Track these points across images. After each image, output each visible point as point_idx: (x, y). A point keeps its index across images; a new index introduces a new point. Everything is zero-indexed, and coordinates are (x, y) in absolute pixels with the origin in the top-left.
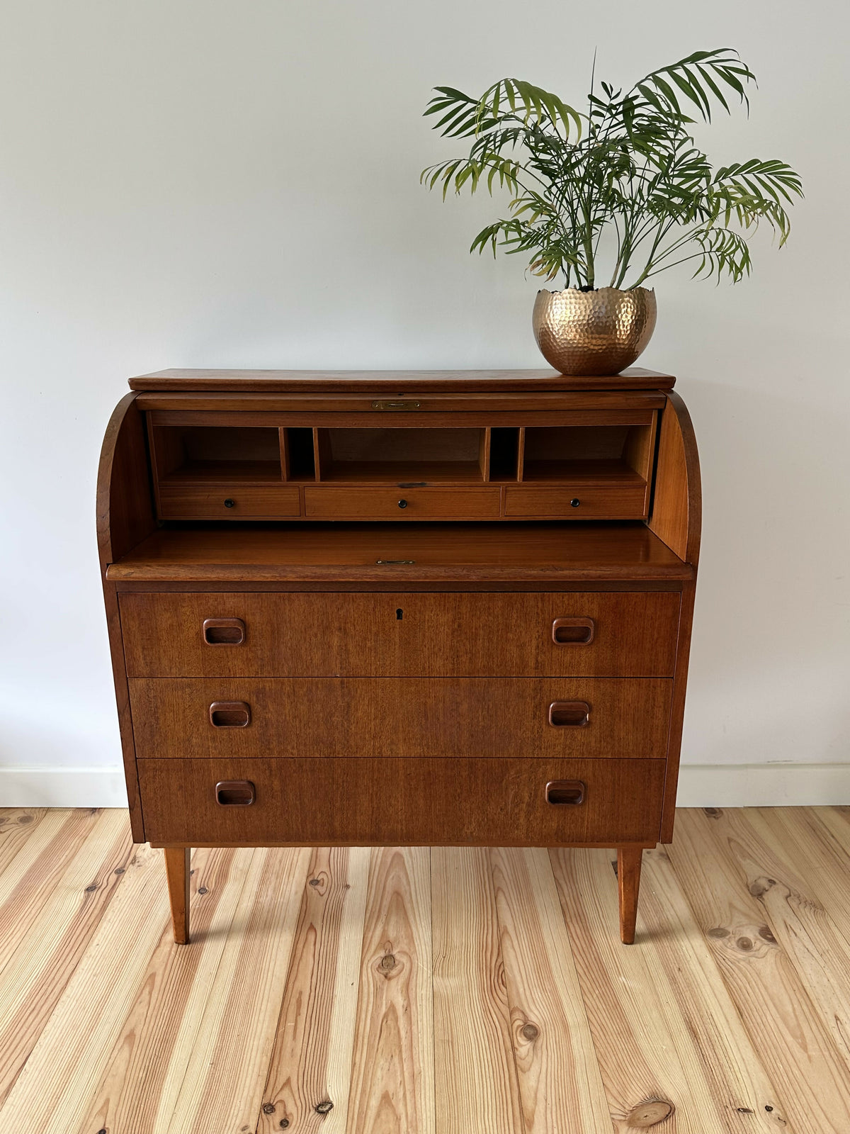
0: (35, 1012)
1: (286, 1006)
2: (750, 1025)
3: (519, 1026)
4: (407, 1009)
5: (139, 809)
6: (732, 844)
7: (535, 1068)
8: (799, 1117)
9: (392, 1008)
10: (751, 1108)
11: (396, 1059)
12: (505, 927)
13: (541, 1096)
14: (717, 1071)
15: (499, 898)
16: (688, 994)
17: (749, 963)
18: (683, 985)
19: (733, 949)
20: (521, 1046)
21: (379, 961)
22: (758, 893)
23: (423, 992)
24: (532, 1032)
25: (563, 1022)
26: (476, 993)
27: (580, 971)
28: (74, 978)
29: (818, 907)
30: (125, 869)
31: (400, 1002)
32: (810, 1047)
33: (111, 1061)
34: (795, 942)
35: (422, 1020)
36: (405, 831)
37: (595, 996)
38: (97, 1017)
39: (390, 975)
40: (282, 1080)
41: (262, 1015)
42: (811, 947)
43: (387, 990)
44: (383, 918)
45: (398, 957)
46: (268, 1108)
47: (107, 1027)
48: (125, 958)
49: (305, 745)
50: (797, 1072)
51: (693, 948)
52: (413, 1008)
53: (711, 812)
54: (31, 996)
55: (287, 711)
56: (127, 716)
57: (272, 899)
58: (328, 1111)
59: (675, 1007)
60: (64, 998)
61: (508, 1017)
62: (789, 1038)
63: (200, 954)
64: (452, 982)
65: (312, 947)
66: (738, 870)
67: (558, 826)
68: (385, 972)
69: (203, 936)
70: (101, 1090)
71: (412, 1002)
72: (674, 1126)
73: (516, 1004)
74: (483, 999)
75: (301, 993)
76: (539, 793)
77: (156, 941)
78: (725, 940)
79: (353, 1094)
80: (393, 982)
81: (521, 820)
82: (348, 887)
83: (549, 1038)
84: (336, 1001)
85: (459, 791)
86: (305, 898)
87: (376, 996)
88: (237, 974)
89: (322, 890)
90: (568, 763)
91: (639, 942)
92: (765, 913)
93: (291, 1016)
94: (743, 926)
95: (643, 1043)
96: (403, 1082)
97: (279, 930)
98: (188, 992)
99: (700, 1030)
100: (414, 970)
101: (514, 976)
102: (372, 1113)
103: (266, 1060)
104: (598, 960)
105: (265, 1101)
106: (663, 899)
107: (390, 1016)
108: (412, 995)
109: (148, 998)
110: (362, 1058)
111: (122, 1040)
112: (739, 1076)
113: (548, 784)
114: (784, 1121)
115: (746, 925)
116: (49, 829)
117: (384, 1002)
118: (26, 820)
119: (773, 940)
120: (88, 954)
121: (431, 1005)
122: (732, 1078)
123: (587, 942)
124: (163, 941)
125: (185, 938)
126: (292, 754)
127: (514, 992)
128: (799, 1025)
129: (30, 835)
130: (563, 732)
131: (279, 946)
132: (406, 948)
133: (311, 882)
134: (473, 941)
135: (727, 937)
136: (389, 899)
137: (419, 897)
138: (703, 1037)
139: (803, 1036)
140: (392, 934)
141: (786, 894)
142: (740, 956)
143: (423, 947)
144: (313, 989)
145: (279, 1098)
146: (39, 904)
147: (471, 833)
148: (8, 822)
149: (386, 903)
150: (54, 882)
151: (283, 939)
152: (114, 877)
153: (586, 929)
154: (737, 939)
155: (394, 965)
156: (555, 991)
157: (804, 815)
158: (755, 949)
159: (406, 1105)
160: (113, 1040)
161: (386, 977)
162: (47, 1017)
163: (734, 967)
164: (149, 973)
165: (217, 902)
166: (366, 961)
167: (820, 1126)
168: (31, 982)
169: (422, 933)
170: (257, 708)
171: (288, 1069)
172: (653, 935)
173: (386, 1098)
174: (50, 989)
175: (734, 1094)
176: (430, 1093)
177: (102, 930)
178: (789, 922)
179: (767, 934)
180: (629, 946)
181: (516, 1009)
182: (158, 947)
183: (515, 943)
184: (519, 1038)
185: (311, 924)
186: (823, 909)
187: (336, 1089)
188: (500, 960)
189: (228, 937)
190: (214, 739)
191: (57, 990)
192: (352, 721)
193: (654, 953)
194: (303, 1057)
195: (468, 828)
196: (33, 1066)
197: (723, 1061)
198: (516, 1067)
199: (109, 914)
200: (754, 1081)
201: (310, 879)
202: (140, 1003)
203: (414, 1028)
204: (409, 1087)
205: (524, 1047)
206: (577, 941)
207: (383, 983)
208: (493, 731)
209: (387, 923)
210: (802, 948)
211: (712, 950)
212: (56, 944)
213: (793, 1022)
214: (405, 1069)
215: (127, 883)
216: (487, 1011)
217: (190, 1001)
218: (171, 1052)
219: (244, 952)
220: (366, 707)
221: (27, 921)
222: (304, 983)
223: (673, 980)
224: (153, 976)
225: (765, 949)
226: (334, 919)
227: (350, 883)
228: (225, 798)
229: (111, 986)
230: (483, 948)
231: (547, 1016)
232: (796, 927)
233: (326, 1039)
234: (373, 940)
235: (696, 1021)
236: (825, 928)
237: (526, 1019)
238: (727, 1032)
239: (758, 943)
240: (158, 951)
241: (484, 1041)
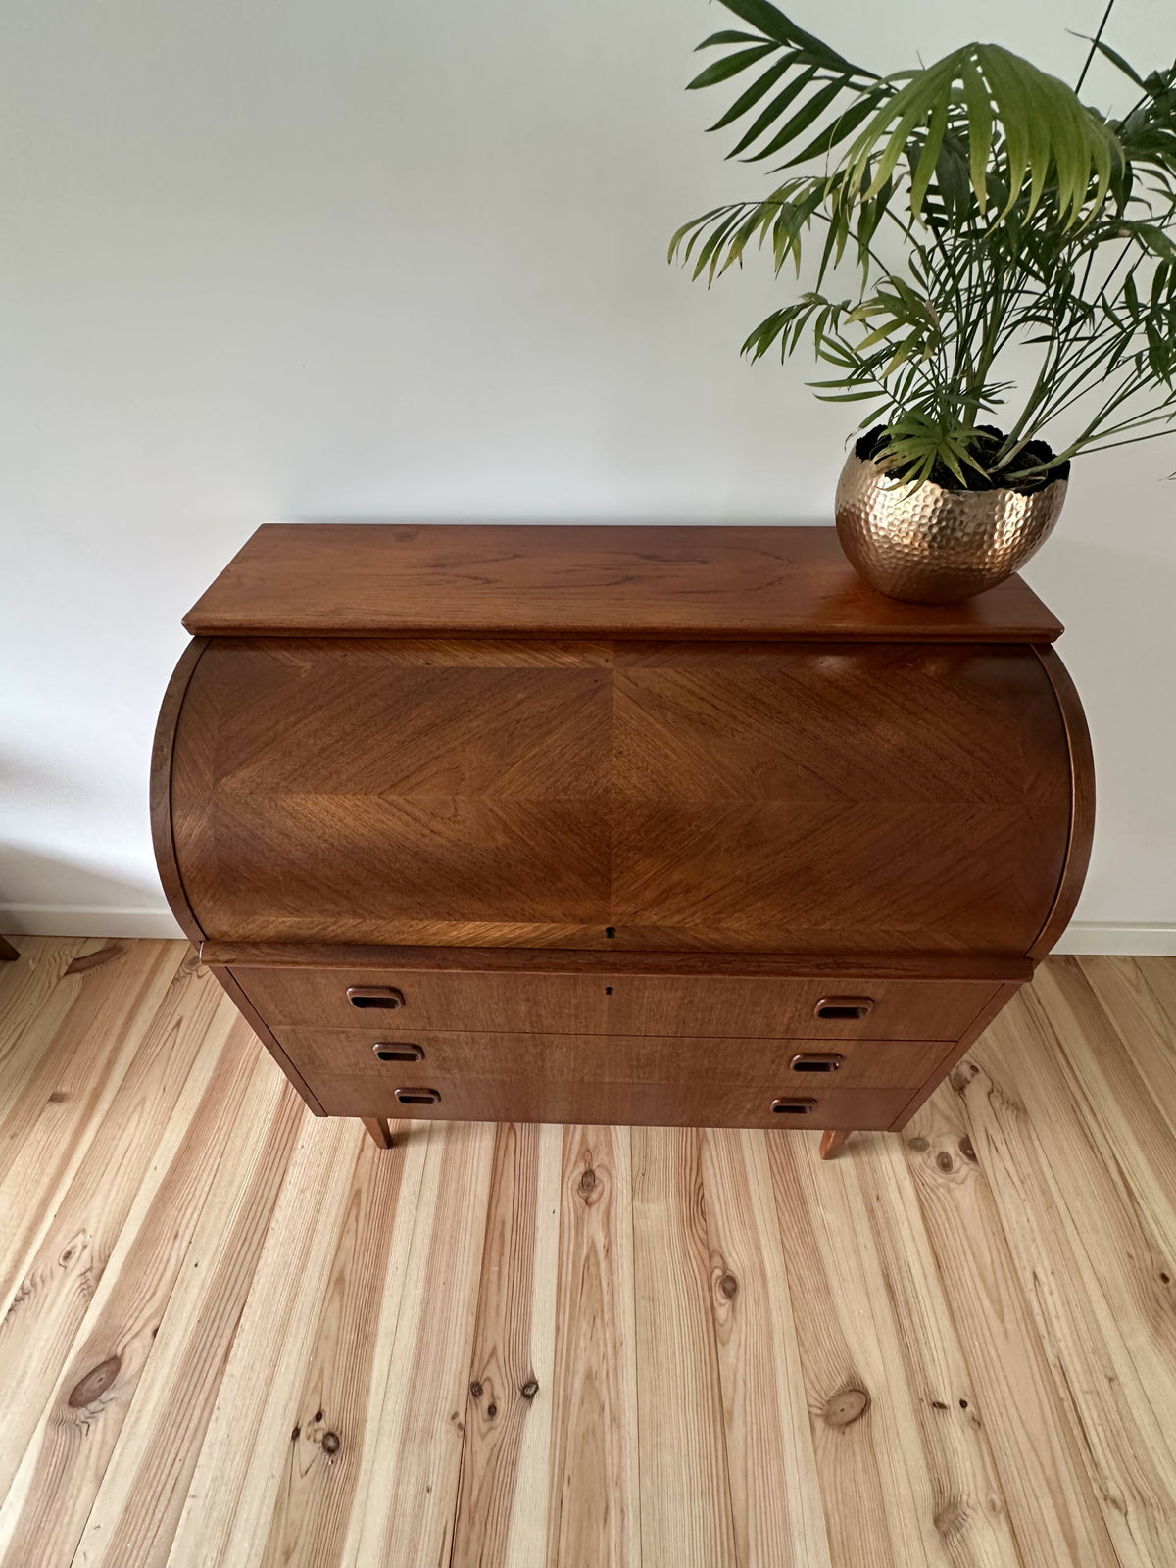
0: (247, 1244)
1: (489, 1241)
2: (948, 1282)
3: (719, 1277)
4: (608, 1250)
7: (734, 1338)
8: (993, 1418)
9: (593, 1246)
10: (946, 1403)
11: (598, 1323)
13: (740, 1375)
14: (913, 1350)
16: (886, 1233)
17: (949, 1190)
18: (881, 1222)
19: (932, 1169)
20: (721, 1305)
21: (580, 1178)
22: (961, 1088)
23: (623, 1227)
24: (731, 1287)
25: (762, 1272)
26: (675, 1227)
27: (779, 1197)
28: (282, 1196)
29: (1020, 1109)
31: (600, 1240)
32: (1007, 1318)
33: (323, 1315)
34: (997, 1163)
35: (622, 1267)
37: (793, 1235)
38: (306, 1252)
39: (590, 1199)
40: (488, 1349)
41: (467, 1253)
42: (1011, 1169)
43: (588, 1222)
45: (597, 1172)
46: (476, 1389)
47: (318, 1267)
48: (330, 1166)
50: (992, 1351)
51: (893, 1167)
52: (614, 1248)
54: (242, 1220)
58: (533, 1394)
59: (873, 1250)
60: (273, 1226)
61: (707, 1263)
62: (986, 1303)
63: (403, 1159)
64: (652, 1210)
65: (513, 1157)
68: (585, 1195)
69: (404, 1137)
70: (315, 1359)
71: (613, 1240)
72: (869, 1425)
73: (714, 1244)
74: (683, 1239)
75: (503, 1223)
77: (360, 1142)
78: (925, 1155)
79: (557, 1370)
80: (594, 1209)
83: (747, 1295)
84: (538, 1238)
87: (577, 1230)
88: (440, 1196)
91: (838, 1155)
92: (966, 1116)
93: (495, 1256)
94: (942, 1134)
95: (840, 1304)
96: (605, 1355)
98: (394, 1219)
99: (897, 1285)
100: (614, 1193)
101: (713, 1202)
102: (576, 1399)
103: (472, 1320)
104: (797, 1181)
105: (473, 1379)
107: (592, 1261)
108: (612, 1230)
109: (355, 1224)
110: (565, 1322)
111: (332, 1283)
112: (935, 1354)
114: (977, 1422)
115: (947, 1133)
117: (585, 1240)
119: (973, 1157)
120: (293, 1162)
121: (631, 1242)
122: (928, 1356)
124: (366, 1143)
125: (385, 1140)
127: (714, 1228)
128: (996, 1284)
131: (481, 1151)
132: (605, 1160)
134: (672, 1153)
135: (927, 1151)
138: (900, 1298)
139: (1000, 1302)
140: (591, 1136)
141: (988, 1089)
142: (940, 1180)
143: (623, 1159)
144: (515, 1218)
145: (486, 1375)
146: (242, 1088)
151: (484, 1141)
154: (937, 1153)
155: (595, 1185)
156: (754, 1227)
158: (955, 1169)
159: (608, 1387)
160: (323, 1286)
161: (586, 1202)
162: (258, 1251)
163: (933, 1197)
164: (355, 1187)
166: (566, 1179)
167: (1014, 1433)
168: (241, 1200)
169: (621, 1139)
171: (494, 1335)
172: (852, 1144)
173: (590, 1377)
174: (259, 1211)
175: (929, 1381)
177: (306, 1125)
178: (990, 1131)
179: (968, 1150)
180: (828, 1162)
181: (715, 1250)
182: (361, 1150)
183: (714, 1154)
184: (718, 1295)
186: (1025, 1113)
187: (542, 1367)
188: (699, 1180)
189: (430, 1135)
191: (266, 1212)
193: (852, 1172)
194: (508, 1317)
196: (249, 1320)
198: (716, 1336)
200: (950, 1363)
202: (348, 1232)
203: (615, 1277)
204: (611, 1363)
205: (723, 1307)
206: (776, 1155)
207: (583, 1212)
210: (1003, 1169)
211: (910, 1169)
213: (990, 1280)
214: (607, 1338)
216: (686, 1255)
217: (395, 1233)
218: (380, 1303)
219: (446, 1160)
221: (232, 1110)
222: (506, 1210)
223: (871, 1213)
224: (358, 1193)
225: (965, 1170)
229: (319, 1208)
230: (681, 1161)
231: (747, 1264)
232: (998, 1138)
233: (527, 1292)
234: (573, 1147)
235: (894, 1271)
236: (1027, 1141)
237: (725, 1269)
238: (924, 1289)
239: (959, 1162)
240: (362, 1156)
241: (684, 1301)
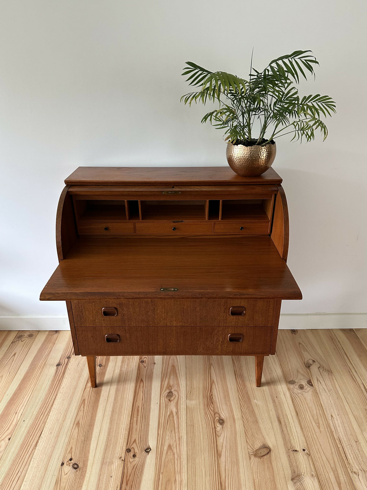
0: (43, 415)
1: (133, 411)
2: (300, 418)
3: (217, 419)
4: (177, 413)
5: (77, 344)
6: (300, 345)
7: (222, 435)
8: (314, 453)
9: (172, 413)
10: (298, 450)
11: (173, 432)
12: (213, 380)
13: (224, 445)
14: (287, 436)
15: (211, 368)
16: (279, 407)
17: (302, 394)
18: (277, 403)
19: (297, 389)
20: (218, 427)
21: (167, 394)
22: (308, 366)
23: (183, 407)
24: (222, 422)
25: (233, 418)
26: (202, 407)
27: (240, 398)
28: (56, 401)
29: (330, 372)
30: (71, 356)
31: (174, 410)
32: (321, 427)
33: (72, 433)
34: (320, 386)
35: (182, 417)
36: (176, 351)
37: (245, 408)
38: (65, 416)
39: (171, 399)
40: (133, 440)
41: (125, 415)
42: (325, 388)
43: (170, 405)
44: (168, 376)
45: (173, 392)
46: (128, 450)
47: (69, 420)
48: (74, 393)
49: (138, 322)
50: (315, 436)
51: (282, 388)
52: (179, 412)
53: (294, 331)
54: (41, 408)
55: (131, 311)
56: (71, 313)
57: (126, 368)
58: (149, 451)
59: (274, 411)
60: (52, 409)
61: (213, 416)
62: (314, 424)
63: (101, 391)
64: (194, 402)
65: (142, 389)
66: (301, 356)
67: (233, 349)
68: (169, 398)
69: (101, 384)
70: (69, 444)
71: (179, 410)
72: (270, 456)
73: (216, 410)
74: (204, 409)
75: (138, 407)
76: (226, 338)
77: (84, 386)
78: (294, 385)
79: (158, 445)
80: (172, 402)
81: (219, 347)
82: (155, 363)
83: (228, 424)
84: (151, 410)
85: (196, 337)
86: (139, 368)
87: (166, 408)
88: (115, 400)
89: (145, 365)
90: (237, 328)
91: (262, 386)
92: (310, 374)
93: (135, 416)
94: (301, 379)
95: (261, 426)
96: (175, 441)
97: (130, 382)
98: (97, 407)
99: (282, 421)
100: (180, 397)
101: (216, 399)
102: (165, 452)
103: (127, 433)
104: (247, 393)
105: (127, 448)
106: (273, 368)
107: (171, 416)
108: (179, 407)
109: (83, 409)
110: (161, 432)
111: (75, 425)
112: (295, 438)
113: (229, 335)
114: (309, 455)
115: (303, 379)
116: (40, 340)
117: (169, 410)
118: (31, 336)
119: (312, 385)
120: (60, 392)
121: (186, 411)
122: (292, 439)
123: (243, 386)
124: (87, 386)
125: (96, 385)
126: (133, 325)
127: (216, 406)
128: (318, 419)
129: (33, 342)
130: (235, 318)
131: (130, 388)
132: (176, 389)
133: (141, 362)
134: (201, 386)
135: (295, 384)
136: (170, 369)
137: (181, 368)
138: (283, 423)
139: (319, 423)
140: (171, 383)
141: (319, 366)
142: (299, 392)
143: (183, 388)
144: (143, 405)
145: (132, 447)
146: (39, 372)
147: (201, 351)
148: (24, 337)
149: (169, 370)
150: (44, 362)
151: (131, 385)
152: (66, 360)
153: (243, 381)
154: (298, 385)
155: (172, 396)
156: (231, 406)
157: (329, 332)
158: (305, 389)
159: (177, 449)
160: (72, 425)
161: (169, 400)
162: (47, 416)
163: (297, 396)
164: (83, 399)
165: (106, 370)
166: (162, 394)
167: (321, 456)
168: (40, 403)
169: (183, 383)
170: (120, 310)
171: (135, 436)
172: (268, 383)
173: (170, 447)
174: (47, 406)
175: (292, 445)
176: (185, 445)
177: (64, 382)
178: (318, 378)
179: (310, 383)
180: (258, 388)
181: (216, 413)
182: (85, 389)
183: (217, 386)
184: (217, 424)
185: (141, 379)
186: (332, 372)
187: (152, 443)
188: (211, 394)
189: (111, 384)
190: (104, 320)
191: (50, 406)
192: (156, 314)
193: (268, 390)
194: (140, 431)
195: (199, 350)
196: (44, 435)
197: (290, 432)
198: (216, 435)
199: (66, 375)
200: (300, 440)
201: (141, 360)
202: (81, 410)
203: (180, 420)
204: (178, 442)
205: (219, 427)
206: (240, 386)
207: (168, 403)
208: (209, 317)
209: (170, 378)
210: (322, 388)
211: (289, 389)
212: (47, 388)
213: (316, 417)
214: (176, 436)
215: (72, 363)
216: (206, 413)
217: (98, 410)
218: (93, 430)
219: (117, 391)
220: (161, 309)
221: (36, 379)
222: (139, 403)
223: (274, 401)
224: (84, 400)
225: (309, 389)
226: (150, 377)
227: (155, 362)
228: (109, 340)
229: (69, 404)
230: (205, 388)
231: (227, 415)
232: (321, 380)
233: (148, 425)
234: (164, 386)
235: (281, 417)
236: (331, 380)
237: (220, 417)
238: (292, 421)
239: (306, 386)
240: (85, 390)
241: (205, 426)
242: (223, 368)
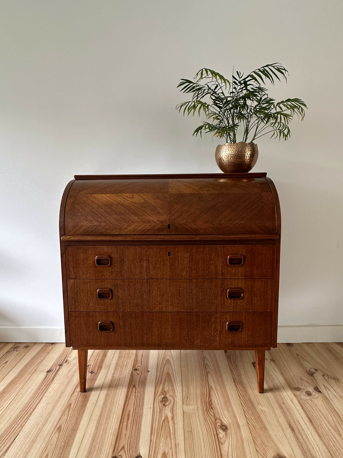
0: (22, 418)
1: (123, 416)
2: (315, 425)
3: (219, 425)
4: (173, 418)
5: (69, 333)
6: (298, 356)
7: (227, 443)
9: (166, 417)
11: (168, 438)
12: (211, 386)
14: (304, 445)
15: (208, 376)
16: (288, 413)
17: (312, 401)
18: (286, 410)
19: (304, 395)
20: (220, 433)
21: (161, 399)
22: (312, 374)
23: (179, 412)
24: (224, 428)
25: (237, 424)
26: (200, 412)
27: (243, 404)
28: (39, 405)
29: (336, 379)
30: (63, 364)
31: (170, 415)
33: (50, 438)
34: (329, 393)
35: (179, 423)
36: (171, 343)
37: (250, 414)
38: (47, 420)
39: (166, 404)
40: (121, 447)
41: (113, 420)
42: (336, 394)
43: (165, 410)
44: (162, 383)
45: (169, 397)
47: (51, 425)
48: (60, 397)
49: (133, 307)
51: (288, 395)
52: (175, 417)
53: (289, 345)
54: (21, 412)
55: (126, 293)
56: (66, 294)
57: (119, 375)
59: (283, 418)
60: (34, 413)
61: (214, 422)
62: (332, 431)
63: (89, 396)
64: (191, 407)
65: (134, 394)
66: (302, 366)
67: (232, 340)
68: (163, 403)
69: (91, 389)
70: (45, 450)
71: (175, 415)
73: (217, 416)
74: (204, 415)
75: (129, 411)
76: (224, 327)
77: (73, 391)
78: (301, 392)
79: (150, 453)
80: (167, 407)
81: (217, 338)
82: (149, 371)
83: (232, 430)
84: (144, 414)
85: (192, 326)
86: (132, 375)
87: (160, 413)
88: (104, 404)
89: (139, 372)
90: (235, 314)
91: (265, 392)
92: (315, 381)
93: (125, 420)
94: (307, 386)
95: (271, 433)
96: (171, 448)
97: (121, 387)
98: (84, 411)
99: (295, 428)
100: (175, 403)
101: (216, 405)
103: (114, 438)
104: (250, 400)
105: (114, 456)
106: (274, 376)
107: (166, 421)
108: (175, 412)
109: (67, 413)
110: (154, 439)
111: (56, 429)
112: (314, 447)
113: (227, 323)
115: (309, 386)
116: (35, 350)
117: (163, 415)
118: (27, 347)
119: (320, 392)
120: (45, 396)
121: (182, 417)
122: (311, 448)
123: (244, 392)
124: (75, 391)
125: (84, 390)
126: (128, 310)
127: (216, 412)
128: (336, 426)
129: (27, 352)
130: (233, 301)
131: (121, 393)
132: (172, 395)
133: (134, 370)
134: (199, 391)
135: (301, 391)
136: (165, 376)
137: (176, 375)
138: (296, 431)
139: (338, 430)
140: (166, 389)
141: (323, 375)
142: (307, 398)
143: (179, 394)
144: (135, 410)
145: (119, 454)
146: (28, 377)
147: (198, 344)
148: (21, 347)
149: (164, 377)
150: (35, 369)
151: (123, 390)
152: (58, 367)
153: (244, 387)
154: (305, 391)
155: (167, 401)
156: (233, 411)
157: (325, 345)
158: (313, 395)
160: (52, 429)
161: (164, 405)
162: (26, 420)
163: (305, 402)
164: (69, 403)
165: (97, 377)
166: (156, 399)
168: (22, 406)
169: (178, 389)
170: (115, 292)
171: (124, 442)
172: (271, 390)
173: (164, 455)
174: (29, 409)
175: (312, 455)
176: (183, 453)
177: (52, 387)
178: (325, 385)
179: (317, 389)
180: (262, 394)
181: (217, 418)
182: (73, 393)
183: (216, 392)
184: (219, 430)
185: (134, 385)
186: (338, 380)
187: (143, 451)
188: (210, 399)
189: (101, 390)
190: (98, 304)
191: (31, 410)
192: (151, 297)
193: (272, 397)
194: (130, 437)
195: (196, 342)
196: (19, 440)
197: (306, 440)
198: (220, 443)
199: (55, 380)
200: (321, 449)
201: (134, 368)
202: (65, 415)
203: (176, 426)
204: (174, 450)
205: (222, 434)
206: (241, 392)
207: (163, 408)
208: (206, 301)
209: (164, 384)
210: (333, 395)
211: (295, 395)
212: (33, 392)
213: (333, 425)
214: (172, 443)
215: (63, 369)
216: (205, 419)
217: (85, 414)
218: (75, 435)
219: (107, 395)
220: (156, 291)
221: (23, 383)
222: (131, 407)
223: (281, 408)
224: (70, 404)
225: (317, 395)
226: (143, 383)
227: (149, 370)
228: (102, 328)
229: (53, 408)
230: (202, 394)
231: (231, 422)
232: (329, 387)
233: (139, 430)
234: (159, 391)
235: (293, 424)
236: (340, 387)
237: (222, 422)
238: (306, 429)
239: (314, 393)
240: (73, 395)
241: (205, 432)
242: (221, 376)
